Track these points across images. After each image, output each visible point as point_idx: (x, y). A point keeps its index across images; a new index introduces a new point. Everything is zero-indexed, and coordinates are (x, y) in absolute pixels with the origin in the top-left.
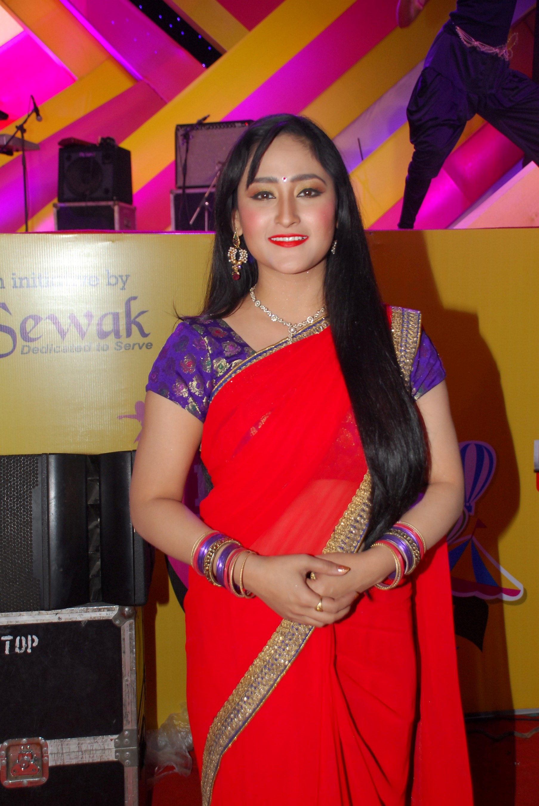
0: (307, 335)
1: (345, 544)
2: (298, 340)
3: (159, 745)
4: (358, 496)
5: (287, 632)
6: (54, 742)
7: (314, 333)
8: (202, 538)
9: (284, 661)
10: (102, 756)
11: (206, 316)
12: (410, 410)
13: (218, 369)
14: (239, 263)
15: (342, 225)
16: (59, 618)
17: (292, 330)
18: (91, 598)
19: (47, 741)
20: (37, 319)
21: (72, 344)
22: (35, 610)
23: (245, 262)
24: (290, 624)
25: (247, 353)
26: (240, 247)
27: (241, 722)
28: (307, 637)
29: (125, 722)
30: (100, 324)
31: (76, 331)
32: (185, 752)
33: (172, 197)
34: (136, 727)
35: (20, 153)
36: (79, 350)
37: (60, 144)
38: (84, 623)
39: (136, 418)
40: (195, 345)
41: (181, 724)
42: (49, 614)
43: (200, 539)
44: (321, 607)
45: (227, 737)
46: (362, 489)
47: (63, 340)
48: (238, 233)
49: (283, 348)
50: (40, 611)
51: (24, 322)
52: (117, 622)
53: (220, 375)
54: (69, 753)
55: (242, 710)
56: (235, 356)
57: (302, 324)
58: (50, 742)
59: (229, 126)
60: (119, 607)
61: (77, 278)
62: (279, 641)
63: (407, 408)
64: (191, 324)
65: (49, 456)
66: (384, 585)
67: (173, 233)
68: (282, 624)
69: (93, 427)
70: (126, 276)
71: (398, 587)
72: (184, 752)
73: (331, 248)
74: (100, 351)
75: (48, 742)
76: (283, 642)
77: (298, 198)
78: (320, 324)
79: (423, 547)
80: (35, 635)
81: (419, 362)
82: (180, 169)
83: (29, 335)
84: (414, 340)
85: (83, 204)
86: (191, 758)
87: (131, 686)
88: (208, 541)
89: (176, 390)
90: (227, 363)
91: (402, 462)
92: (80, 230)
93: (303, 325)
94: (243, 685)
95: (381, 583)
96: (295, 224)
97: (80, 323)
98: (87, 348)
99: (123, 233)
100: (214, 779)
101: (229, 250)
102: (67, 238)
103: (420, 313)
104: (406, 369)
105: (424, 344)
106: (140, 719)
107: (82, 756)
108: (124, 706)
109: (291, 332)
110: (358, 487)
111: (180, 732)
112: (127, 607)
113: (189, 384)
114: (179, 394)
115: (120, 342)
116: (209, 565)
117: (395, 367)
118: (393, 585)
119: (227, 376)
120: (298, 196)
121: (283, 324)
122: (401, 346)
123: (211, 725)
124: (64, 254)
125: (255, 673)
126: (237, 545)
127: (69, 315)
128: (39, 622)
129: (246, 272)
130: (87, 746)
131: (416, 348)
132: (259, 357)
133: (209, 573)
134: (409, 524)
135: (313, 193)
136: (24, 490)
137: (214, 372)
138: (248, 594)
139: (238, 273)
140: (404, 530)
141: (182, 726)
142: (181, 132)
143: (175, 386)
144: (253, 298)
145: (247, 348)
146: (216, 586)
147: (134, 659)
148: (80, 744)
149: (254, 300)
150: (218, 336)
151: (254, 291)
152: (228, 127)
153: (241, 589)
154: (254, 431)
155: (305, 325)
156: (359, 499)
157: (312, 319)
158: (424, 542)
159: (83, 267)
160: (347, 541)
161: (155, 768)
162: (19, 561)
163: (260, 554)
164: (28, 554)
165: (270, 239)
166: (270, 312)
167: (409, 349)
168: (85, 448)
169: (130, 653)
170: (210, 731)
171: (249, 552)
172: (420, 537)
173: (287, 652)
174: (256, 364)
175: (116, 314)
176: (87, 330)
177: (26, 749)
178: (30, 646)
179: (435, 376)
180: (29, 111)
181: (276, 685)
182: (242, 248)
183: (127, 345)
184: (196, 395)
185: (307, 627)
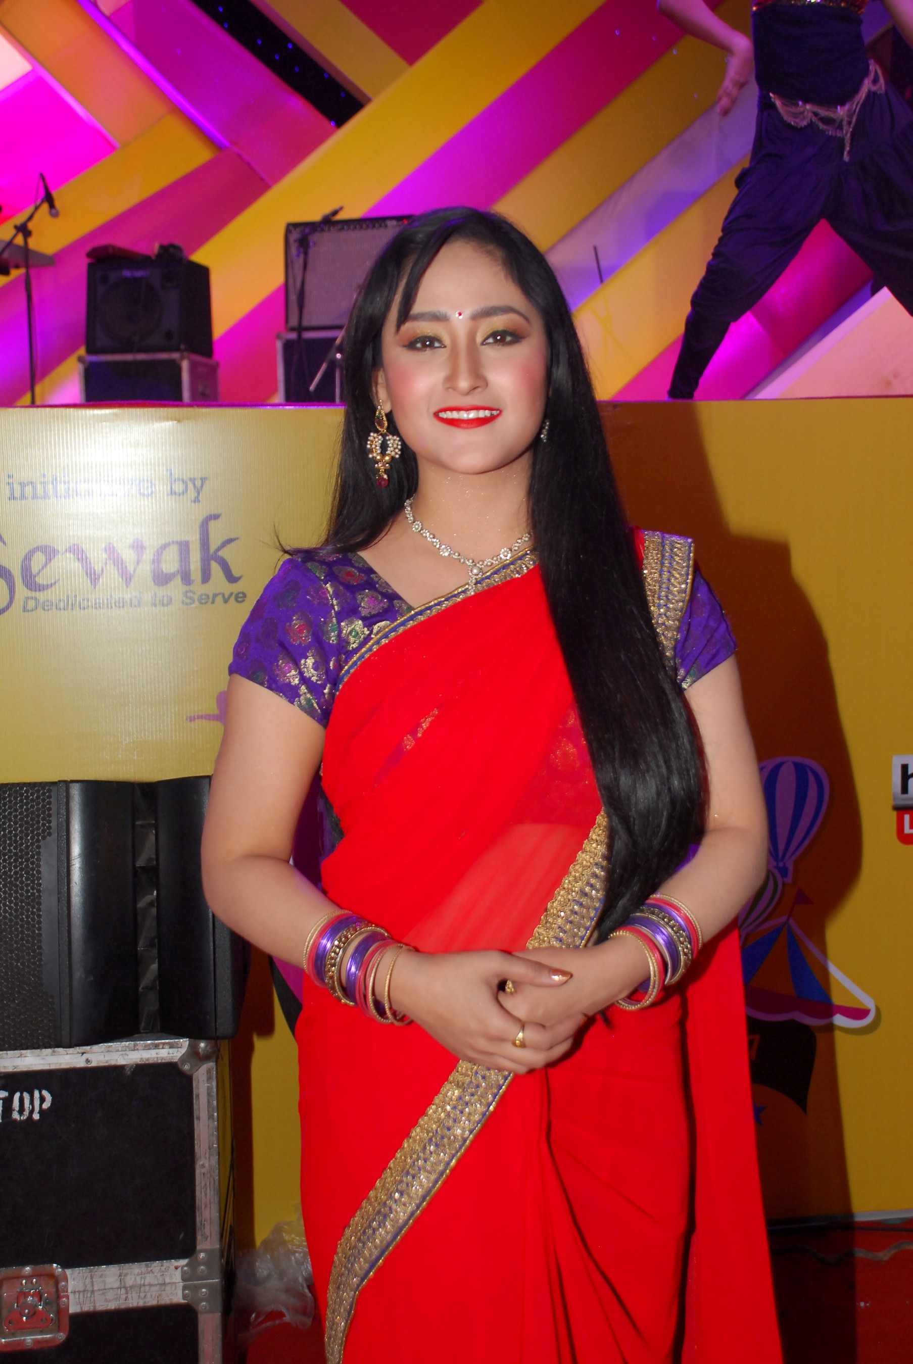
0: (501, 580)
1: (565, 932)
2: (485, 587)
3: (258, 1276)
4: (586, 852)
5: (467, 1082)
6: (78, 1272)
7: (512, 577)
8: (322, 922)
9: (463, 1132)
10: (160, 1295)
11: (330, 548)
12: (673, 705)
13: (350, 637)
14: (387, 458)
15: (558, 392)
16: (87, 1059)
17: (475, 571)
18: (143, 1025)
19: (66, 1270)
20: (50, 553)
21: (109, 594)
22: (46, 1048)
23: (397, 456)
24: (472, 1069)
25: (398, 610)
26: (387, 431)
27: (390, 1234)
28: (500, 1091)
29: (199, 1237)
30: (157, 561)
31: (116, 572)
32: (303, 1287)
33: (279, 345)
34: (218, 1246)
35: (22, 271)
36: (121, 604)
37: (89, 255)
38: (130, 1069)
39: (217, 720)
40: (312, 596)
41: (295, 1239)
42: (70, 1054)
43: (319, 925)
44: (522, 1040)
45: (366, 1261)
46: (592, 839)
47: (95, 588)
48: (384, 407)
49: (459, 602)
50: (54, 1048)
51: (28, 558)
52: (187, 1067)
53: (352, 647)
54: (105, 1291)
55: (392, 1215)
56: (378, 615)
57: (492, 561)
58: (71, 1272)
59: (377, 225)
60: (189, 1040)
61: (118, 482)
62: (454, 1097)
63: (668, 703)
64: (304, 562)
65: (70, 785)
66: (631, 1001)
67: (280, 407)
68: (458, 1069)
69: (145, 735)
70: (201, 479)
71: (653, 1005)
72: (301, 1288)
73: (540, 433)
74: (158, 607)
75: (68, 1272)
76: (460, 1098)
77: (484, 347)
78: (522, 561)
79: (698, 940)
80: (45, 1090)
81: (690, 624)
82: (293, 298)
83: (37, 579)
84: (681, 588)
85: (129, 357)
86: (312, 1298)
87: (211, 1175)
88: (333, 928)
89: (278, 672)
90: (364, 627)
91: (658, 793)
92: (123, 402)
93: (494, 562)
94: (393, 1172)
95: (626, 999)
96: (479, 390)
97: (124, 560)
98: (135, 602)
99: (196, 407)
100: (346, 1332)
101: (369, 438)
102: (102, 415)
103: (692, 542)
104: (668, 637)
105: (699, 595)
106: (225, 1231)
107: (126, 1295)
108: (198, 1210)
109: (473, 575)
110: (586, 836)
111: (294, 1253)
112: (204, 1041)
113: (300, 662)
114: (284, 680)
115: (191, 591)
116: (334, 968)
117: (648, 631)
118: (646, 1002)
119: (364, 650)
120: (482, 344)
121: (460, 561)
122: (659, 598)
123: (340, 1240)
124: (95, 441)
125: (413, 1151)
126: (383, 935)
127: (103, 546)
128: (53, 1067)
129: (398, 473)
130: (135, 1278)
131: (684, 600)
132: (419, 617)
133: (333, 982)
134: (673, 899)
135: (509, 339)
136: (27, 843)
137: (343, 642)
138: (398, 1018)
139: (385, 477)
140: (664, 908)
141: (298, 1243)
142: (295, 235)
143: (278, 665)
144: (410, 518)
145: (399, 601)
146: (346, 1005)
147: (214, 1130)
148: (123, 1275)
149: (411, 520)
150: (349, 582)
151: (411, 505)
152: (374, 226)
153: (387, 1010)
154: (409, 743)
155: (497, 562)
156: (587, 857)
157: (510, 552)
158: (699, 929)
159: (128, 465)
160: (568, 927)
161: (252, 1315)
162: (19, 964)
163: (421, 949)
164: (34, 951)
165: (436, 415)
166: (438, 541)
167: (673, 604)
168: (132, 770)
169: (208, 1119)
170: (339, 1249)
171: (402, 947)
172: (692, 921)
173: (467, 1115)
174: (413, 628)
175: (184, 543)
176: (134, 572)
177: (30, 1284)
178: (37, 1108)
179: (718, 647)
180: (37, 199)
181: (448, 1171)
182: (391, 434)
183: (203, 597)
184: (313, 681)
185: (500, 1073)
